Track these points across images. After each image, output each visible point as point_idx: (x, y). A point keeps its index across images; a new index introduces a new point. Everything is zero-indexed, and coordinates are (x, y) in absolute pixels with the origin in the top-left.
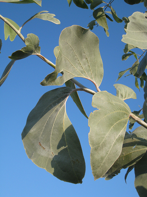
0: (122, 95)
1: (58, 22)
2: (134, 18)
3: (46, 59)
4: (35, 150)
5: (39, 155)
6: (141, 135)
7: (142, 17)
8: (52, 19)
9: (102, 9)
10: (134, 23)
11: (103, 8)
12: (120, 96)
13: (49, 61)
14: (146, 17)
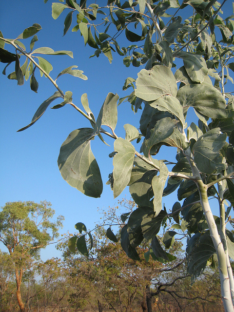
0: (129, 137)
1: (86, 78)
2: (141, 75)
3: (76, 107)
4: (68, 174)
5: (72, 178)
7: (146, 73)
8: (81, 76)
10: (141, 78)
12: (128, 137)
13: (78, 108)
14: (149, 74)
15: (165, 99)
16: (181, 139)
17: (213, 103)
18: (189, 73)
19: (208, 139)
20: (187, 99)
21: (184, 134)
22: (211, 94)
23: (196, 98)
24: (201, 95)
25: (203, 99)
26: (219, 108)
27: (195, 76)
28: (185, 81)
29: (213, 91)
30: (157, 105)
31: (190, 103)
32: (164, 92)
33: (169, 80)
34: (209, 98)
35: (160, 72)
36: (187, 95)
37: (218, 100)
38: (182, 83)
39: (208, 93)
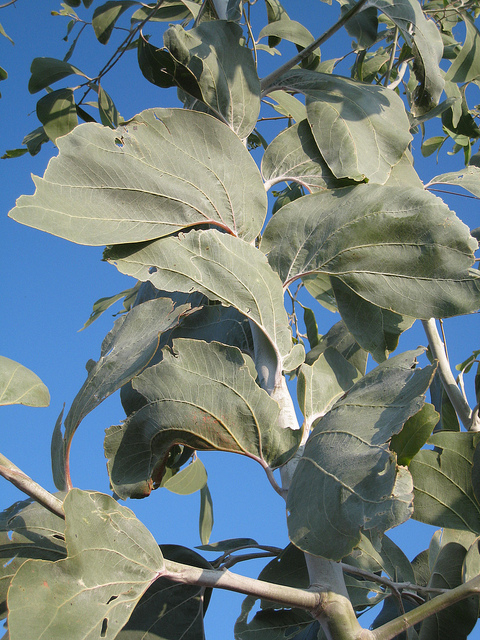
2: (75, 142)
6: (38, 523)
7: (105, 140)
9: (71, 92)
10: (72, 158)
11: (74, 89)
14: (118, 141)
15: (194, 243)
16: (262, 417)
17: (418, 253)
18: (325, 146)
19: (363, 397)
20: (308, 247)
21: (283, 394)
22: (410, 214)
23: (342, 234)
24: (363, 223)
25: (376, 237)
26: (443, 274)
27: (349, 159)
28: (309, 175)
29: (417, 203)
30: (153, 270)
31: (320, 259)
32: (188, 213)
33: (220, 166)
34: (401, 232)
35: (176, 135)
36: (307, 230)
37: (440, 237)
38: (294, 184)
39: (396, 213)
